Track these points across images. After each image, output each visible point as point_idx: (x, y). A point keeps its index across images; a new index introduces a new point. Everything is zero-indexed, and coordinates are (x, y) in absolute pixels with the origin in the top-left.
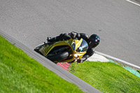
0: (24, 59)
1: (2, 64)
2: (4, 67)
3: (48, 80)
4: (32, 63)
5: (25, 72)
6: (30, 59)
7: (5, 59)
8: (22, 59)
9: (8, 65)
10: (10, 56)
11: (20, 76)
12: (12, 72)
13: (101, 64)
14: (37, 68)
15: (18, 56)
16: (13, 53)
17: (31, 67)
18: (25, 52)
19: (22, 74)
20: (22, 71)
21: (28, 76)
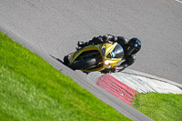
0: (74, 89)
1: (45, 97)
2: (47, 100)
3: (105, 118)
4: (84, 95)
5: (76, 107)
6: (81, 90)
7: (49, 90)
8: (70, 90)
9: (53, 97)
10: (56, 85)
11: (68, 112)
12: (58, 107)
13: (174, 96)
14: (90, 102)
15: (66, 85)
16: (59, 81)
17: (83, 100)
18: (75, 80)
19: (72, 109)
20: (71, 105)
21: (79, 113)
